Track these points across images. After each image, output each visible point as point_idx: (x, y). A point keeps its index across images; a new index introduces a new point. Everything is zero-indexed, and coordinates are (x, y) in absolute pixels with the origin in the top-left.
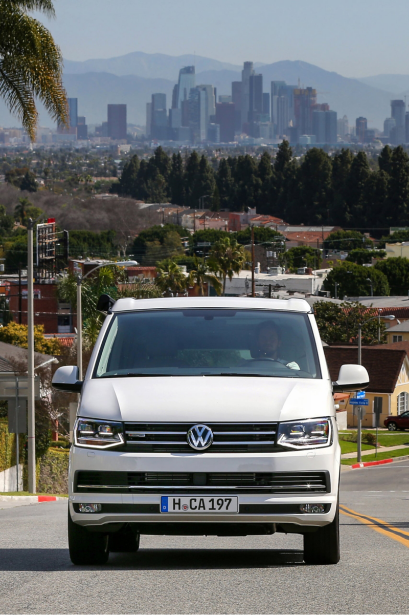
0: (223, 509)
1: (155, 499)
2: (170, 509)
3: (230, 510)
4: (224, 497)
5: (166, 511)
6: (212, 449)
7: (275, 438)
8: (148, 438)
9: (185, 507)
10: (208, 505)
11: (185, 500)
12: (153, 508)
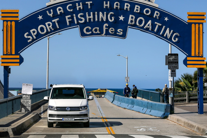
0: (72, 120)
1: (62, 118)
2: (64, 120)
3: (73, 120)
4: (72, 118)
5: (63, 120)
6: (70, 111)
7: (79, 109)
8: (60, 109)
9: (66, 120)
10: (70, 119)
11: (66, 118)
12: (61, 120)
